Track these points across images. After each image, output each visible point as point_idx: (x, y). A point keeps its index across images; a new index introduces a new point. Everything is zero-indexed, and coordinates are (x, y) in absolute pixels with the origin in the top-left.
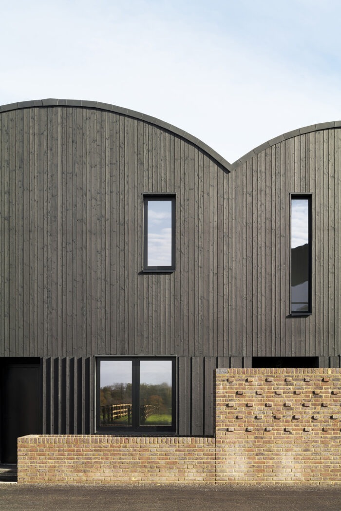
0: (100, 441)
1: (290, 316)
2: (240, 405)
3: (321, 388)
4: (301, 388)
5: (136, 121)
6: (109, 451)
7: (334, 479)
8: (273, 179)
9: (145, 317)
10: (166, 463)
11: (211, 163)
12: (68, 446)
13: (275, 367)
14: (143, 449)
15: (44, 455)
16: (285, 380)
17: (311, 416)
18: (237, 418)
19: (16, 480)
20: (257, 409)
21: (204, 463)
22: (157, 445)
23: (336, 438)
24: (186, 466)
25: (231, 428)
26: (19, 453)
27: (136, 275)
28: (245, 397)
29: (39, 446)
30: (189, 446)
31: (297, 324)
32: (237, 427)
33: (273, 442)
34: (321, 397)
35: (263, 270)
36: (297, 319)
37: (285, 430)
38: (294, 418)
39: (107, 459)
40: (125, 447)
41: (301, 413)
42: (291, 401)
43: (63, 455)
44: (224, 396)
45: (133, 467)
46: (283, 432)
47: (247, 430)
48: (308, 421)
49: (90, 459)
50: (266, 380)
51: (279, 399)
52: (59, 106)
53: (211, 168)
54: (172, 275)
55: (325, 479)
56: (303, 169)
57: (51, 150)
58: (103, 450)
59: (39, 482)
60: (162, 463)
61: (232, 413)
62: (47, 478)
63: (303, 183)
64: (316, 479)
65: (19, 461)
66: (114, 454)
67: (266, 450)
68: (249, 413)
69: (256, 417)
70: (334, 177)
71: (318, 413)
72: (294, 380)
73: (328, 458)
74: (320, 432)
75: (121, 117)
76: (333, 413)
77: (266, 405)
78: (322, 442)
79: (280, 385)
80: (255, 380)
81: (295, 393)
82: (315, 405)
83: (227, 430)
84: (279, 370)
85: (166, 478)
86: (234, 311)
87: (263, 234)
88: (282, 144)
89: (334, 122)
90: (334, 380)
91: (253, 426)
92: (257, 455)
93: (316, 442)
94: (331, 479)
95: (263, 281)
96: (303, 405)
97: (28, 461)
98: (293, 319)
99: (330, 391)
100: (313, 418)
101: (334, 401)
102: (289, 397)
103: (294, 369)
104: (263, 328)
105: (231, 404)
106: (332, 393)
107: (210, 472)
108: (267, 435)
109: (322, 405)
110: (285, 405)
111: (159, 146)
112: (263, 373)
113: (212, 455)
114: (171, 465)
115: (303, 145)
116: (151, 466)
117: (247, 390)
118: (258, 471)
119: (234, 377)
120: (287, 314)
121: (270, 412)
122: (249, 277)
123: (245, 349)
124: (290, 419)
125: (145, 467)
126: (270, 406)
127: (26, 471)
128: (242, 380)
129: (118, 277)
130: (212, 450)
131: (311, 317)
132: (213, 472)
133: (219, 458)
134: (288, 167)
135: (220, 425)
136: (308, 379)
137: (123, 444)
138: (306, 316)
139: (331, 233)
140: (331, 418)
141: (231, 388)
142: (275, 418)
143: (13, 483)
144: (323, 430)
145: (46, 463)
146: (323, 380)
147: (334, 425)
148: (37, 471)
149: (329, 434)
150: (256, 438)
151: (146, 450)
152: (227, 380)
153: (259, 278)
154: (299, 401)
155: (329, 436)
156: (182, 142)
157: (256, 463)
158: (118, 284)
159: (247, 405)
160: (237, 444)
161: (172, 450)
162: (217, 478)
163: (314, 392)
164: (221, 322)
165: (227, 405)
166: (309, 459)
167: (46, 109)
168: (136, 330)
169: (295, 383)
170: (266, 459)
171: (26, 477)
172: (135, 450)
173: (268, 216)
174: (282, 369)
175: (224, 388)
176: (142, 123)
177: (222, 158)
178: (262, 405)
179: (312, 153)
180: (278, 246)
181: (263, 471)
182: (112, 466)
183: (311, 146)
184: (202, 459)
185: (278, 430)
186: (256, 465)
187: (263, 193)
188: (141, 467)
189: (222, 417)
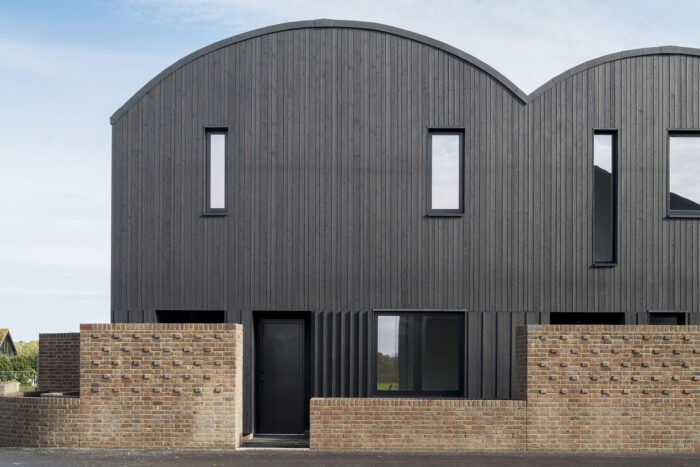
0: (401, 404)
1: (593, 267)
2: (554, 365)
3: (642, 347)
4: (620, 347)
5: (420, 46)
6: (411, 414)
7: (655, 446)
8: (575, 113)
9: (431, 266)
10: (473, 428)
11: (506, 94)
12: (366, 409)
13: (591, 323)
14: (448, 412)
15: (339, 418)
16: (603, 338)
17: (630, 377)
18: (550, 378)
19: (308, 447)
20: (572, 370)
21: (514, 428)
22: (463, 408)
23: (657, 401)
24: (494, 431)
25: (544, 390)
26: (311, 416)
27: (420, 218)
28: (559, 355)
29: (334, 409)
30: (498, 410)
31: (601, 276)
32: (550, 389)
33: (589, 405)
34: (641, 356)
35: (563, 215)
36: (601, 270)
37: (602, 392)
38: (612, 379)
39: (408, 423)
40: (428, 410)
41: (620, 374)
42: (609, 360)
43: (359, 418)
44: (537, 355)
45: (437, 432)
46: (599, 394)
47: (561, 393)
48: (627, 383)
49: (390, 423)
50: (582, 338)
51: (596, 359)
52: (333, 27)
53: (505, 100)
54: (461, 219)
55: (645, 446)
56: (608, 101)
57: (325, 76)
58: (404, 414)
59: (334, 449)
60: (469, 427)
61: (545, 373)
62: (342, 444)
63: (608, 117)
64: (636, 446)
65: (311, 425)
66: (416, 418)
67: (582, 414)
68: (564, 374)
69: (571, 378)
70: (642, 111)
71: (638, 374)
72: (612, 338)
73: (649, 423)
74: (640, 395)
75: (404, 41)
76: (654, 374)
77: (581, 365)
78: (642, 406)
79: (597, 343)
80: (569, 338)
81: (613, 352)
82: (634, 365)
83: (540, 392)
84: (596, 327)
85: (474, 444)
86: (530, 261)
87: (563, 174)
88: (585, 74)
89: (643, 50)
90: (655, 338)
91: (568, 387)
92: (572, 419)
93: (635, 405)
94: (652, 446)
95: (563, 228)
96: (622, 365)
97: (321, 425)
98: (596, 271)
99: (651, 349)
100: (632, 379)
101: (656, 361)
102: (607, 356)
103: (612, 326)
104: (563, 280)
105: (544, 363)
106: (654, 352)
107: (521, 437)
108: (583, 398)
109: (643, 365)
110: (602, 365)
111: (446, 74)
112: (578, 330)
113: (522, 419)
114: (478, 430)
115: (608, 74)
116: (455, 430)
117: (561, 348)
118: (573, 437)
119: (547, 334)
120: (590, 264)
121: (586, 372)
122: (547, 222)
123: (542, 302)
124: (607, 380)
125: (450, 432)
126: (586, 366)
127: (319, 436)
128: (556, 338)
129: (400, 221)
130: (522, 413)
131: (617, 268)
132: (524, 438)
133: (530, 423)
134: (591, 99)
135: (531, 387)
136: (627, 336)
137: (426, 407)
138: (611, 267)
139: (639, 173)
140: (652, 379)
141: (544, 346)
142: (591, 378)
143: (305, 449)
144: (643, 392)
145: (341, 428)
146: (643, 338)
147: (655, 387)
148: (332, 436)
149: (651, 397)
150: (571, 400)
151: (452, 414)
152: (540, 337)
153: (558, 225)
154: (617, 360)
155: (650, 399)
156: (472, 69)
157: (571, 428)
158: (400, 229)
159: (561, 365)
160: (550, 408)
161: (480, 413)
162: (529, 444)
163: (633, 351)
164: (515, 274)
165: (540, 365)
166: (628, 424)
167: (318, 31)
168: (419, 282)
169: (613, 341)
170: (581, 423)
171: (319, 443)
172: (439, 414)
173: (569, 154)
174: (599, 326)
175: (536, 346)
176: (426, 48)
177: (517, 89)
178: (577, 364)
179: (617, 83)
180: (579, 188)
181: (578, 437)
182: (414, 430)
183: (617, 76)
184: (512, 423)
185: (594, 392)
186: (571, 430)
187: (563, 128)
188: (445, 432)
189: (534, 378)
